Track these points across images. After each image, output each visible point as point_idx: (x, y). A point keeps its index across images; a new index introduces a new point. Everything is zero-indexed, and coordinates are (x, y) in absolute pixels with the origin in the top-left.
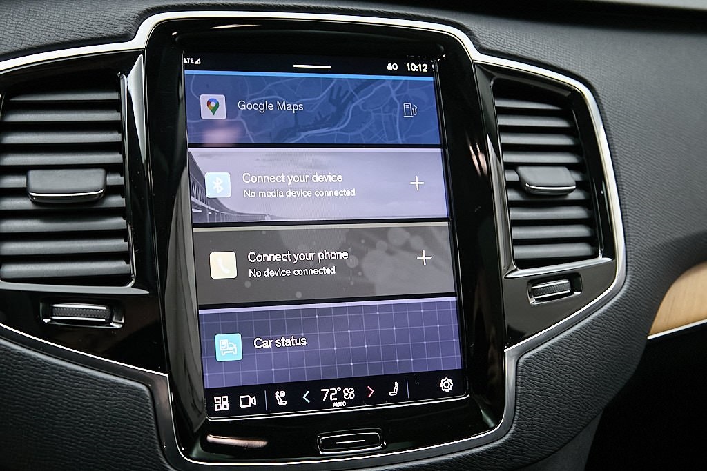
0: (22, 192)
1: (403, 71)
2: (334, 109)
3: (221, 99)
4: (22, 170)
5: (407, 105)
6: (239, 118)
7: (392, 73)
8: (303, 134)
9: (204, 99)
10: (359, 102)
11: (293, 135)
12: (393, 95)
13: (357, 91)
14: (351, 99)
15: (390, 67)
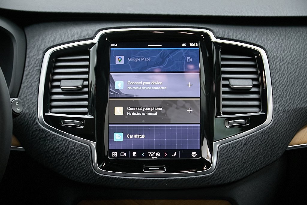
0: (58, 87)
1: (188, 46)
2: (161, 60)
3: (123, 57)
4: (59, 80)
5: (188, 58)
6: (128, 64)
7: (184, 47)
8: (150, 69)
9: (117, 57)
10: (171, 57)
11: (146, 69)
12: (184, 55)
13: (170, 53)
14: (168, 56)
15: (183, 45)
